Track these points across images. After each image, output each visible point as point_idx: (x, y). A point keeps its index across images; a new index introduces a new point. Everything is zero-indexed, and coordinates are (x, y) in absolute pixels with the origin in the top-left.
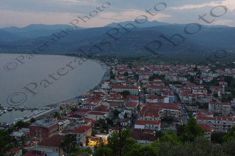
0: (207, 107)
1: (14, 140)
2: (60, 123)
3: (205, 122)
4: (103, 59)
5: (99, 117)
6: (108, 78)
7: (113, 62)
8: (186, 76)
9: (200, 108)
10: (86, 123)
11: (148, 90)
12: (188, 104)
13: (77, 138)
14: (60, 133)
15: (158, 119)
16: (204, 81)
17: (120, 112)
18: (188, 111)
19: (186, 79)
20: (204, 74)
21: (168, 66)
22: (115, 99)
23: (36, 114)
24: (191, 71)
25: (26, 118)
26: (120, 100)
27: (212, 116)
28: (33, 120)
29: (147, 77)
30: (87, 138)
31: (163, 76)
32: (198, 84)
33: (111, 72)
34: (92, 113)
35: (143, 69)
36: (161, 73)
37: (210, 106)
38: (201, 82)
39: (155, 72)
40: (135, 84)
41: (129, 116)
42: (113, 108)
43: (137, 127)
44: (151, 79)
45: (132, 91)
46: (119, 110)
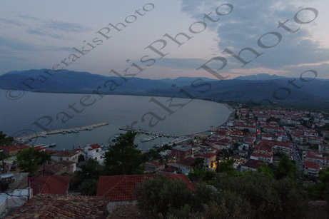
0: (318, 148)
1: (160, 157)
2: (193, 149)
3: (313, 160)
4: (230, 104)
5: (223, 147)
6: (233, 118)
7: (238, 106)
8: (300, 121)
9: (311, 148)
10: (212, 151)
11: (264, 129)
12: (299, 144)
13: (205, 161)
14: (193, 156)
15: (271, 153)
16: (316, 126)
17: (239, 145)
18: (298, 150)
19: (299, 123)
20: (316, 120)
21: (284, 112)
22: (236, 134)
23: (178, 141)
24: (305, 117)
25: (170, 143)
26: (240, 135)
27: (321, 156)
28: (175, 145)
29: (265, 119)
30: (212, 162)
31: (279, 119)
32: (310, 128)
33: (236, 114)
34: (217, 144)
35: (262, 112)
36: (277, 117)
37: (320, 147)
38: (313, 126)
39: (272, 116)
40: (254, 124)
41: (247, 149)
42: (235, 141)
43: (252, 157)
44: (268, 121)
45: (251, 129)
46: (239, 143)
